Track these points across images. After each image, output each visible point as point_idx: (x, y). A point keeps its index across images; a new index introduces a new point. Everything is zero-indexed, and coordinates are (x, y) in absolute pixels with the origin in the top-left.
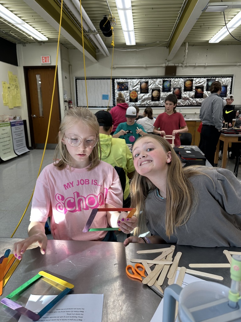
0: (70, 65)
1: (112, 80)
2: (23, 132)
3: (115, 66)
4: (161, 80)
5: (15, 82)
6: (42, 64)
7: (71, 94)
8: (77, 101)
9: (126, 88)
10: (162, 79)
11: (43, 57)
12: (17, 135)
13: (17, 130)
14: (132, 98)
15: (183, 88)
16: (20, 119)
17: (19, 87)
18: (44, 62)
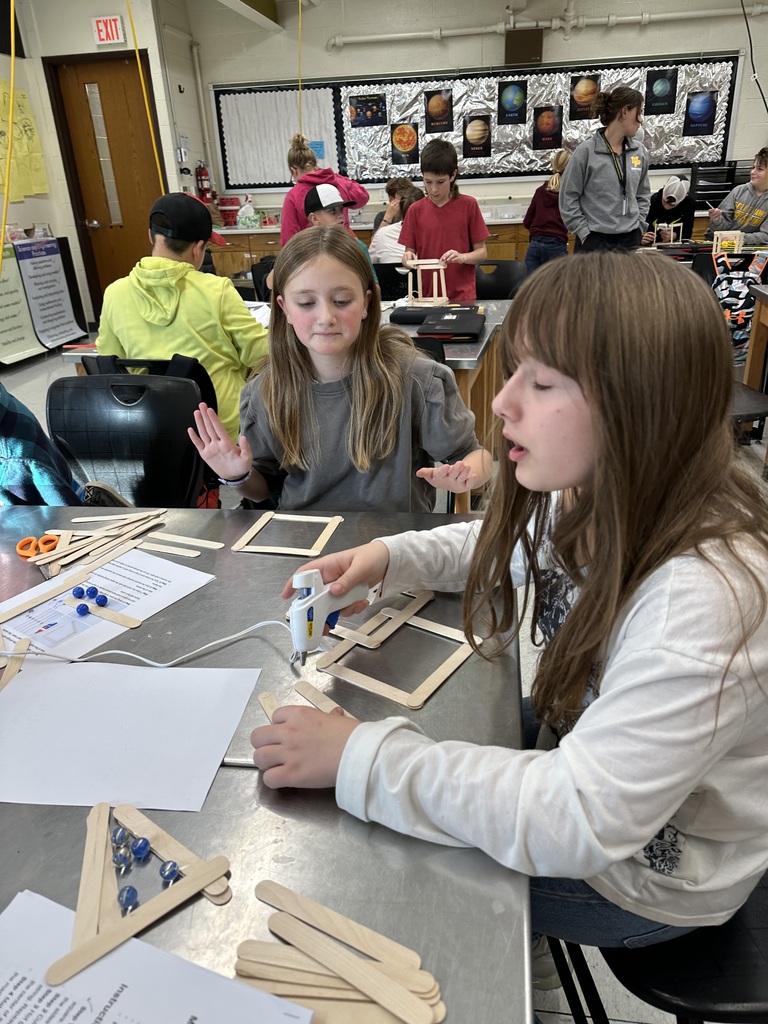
0: (192, 45)
1: (331, 90)
2: (62, 276)
3: (339, 40)
4: (494, 82)
5: (24, 112)
6: (99, 46)
7: (205, 145)
8: (225, 168)
9: (380, 114)
10: (495, 79)
11: (98, 22)
12: (40, 286)
13: (39, 272)
14: (400, 148)
15: (566, 110)
16: (46, 235)
17: (35, 129)
18: (103, 40)
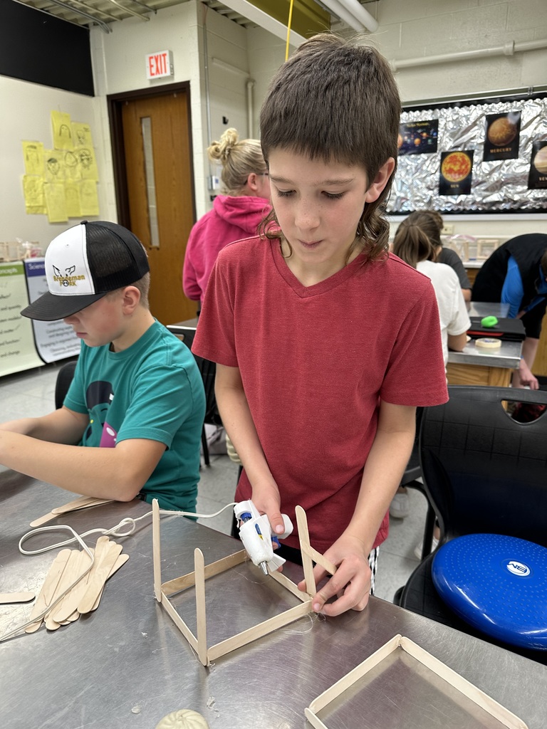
0: (248, 81)
9: (430, 141)
14: (449, 178)
17: (94, 159)
18: (154, 74)
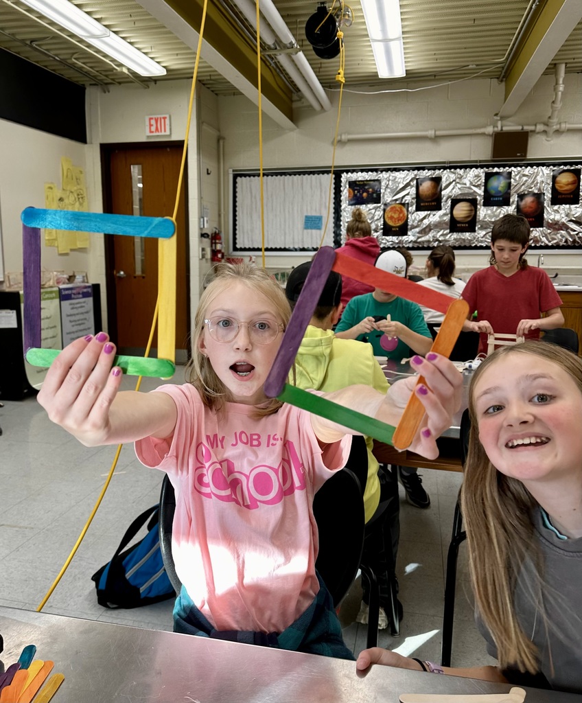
0: (220, 139)
1: (334, 176)
2: (91, 316)
3: (344, 137)
4: (481, 172)
5: (78, 184)
6: (148, 137)
7: (220, 215)
8: (235, 234)
9: (375, 195)
10: (482, 170)
11: (151, 119)
12: (73, 323)
13: (75, 311)
14: (390, 223)
15: (548, 195)
16: (83, 282)
17: (86, 199)
18: (153, 132)
